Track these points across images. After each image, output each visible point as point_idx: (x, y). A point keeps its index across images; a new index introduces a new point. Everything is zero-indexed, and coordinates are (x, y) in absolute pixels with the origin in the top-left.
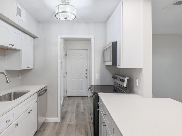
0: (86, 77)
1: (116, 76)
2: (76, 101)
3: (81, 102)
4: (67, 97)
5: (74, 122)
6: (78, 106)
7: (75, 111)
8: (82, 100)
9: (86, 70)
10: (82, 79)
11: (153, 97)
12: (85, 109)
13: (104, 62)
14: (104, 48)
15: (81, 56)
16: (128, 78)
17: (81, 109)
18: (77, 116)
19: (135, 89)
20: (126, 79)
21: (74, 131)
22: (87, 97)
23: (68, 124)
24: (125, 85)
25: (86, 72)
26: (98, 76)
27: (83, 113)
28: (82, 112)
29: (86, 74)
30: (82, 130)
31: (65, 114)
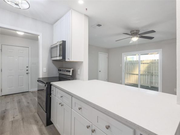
0: (27, 74)
1: (61, 69)
2: (16, 98)
3: (23, 97)
4: (2, 96)
5: (19, 117)
6: (19, 102)
7: (17, 107)
8: (23, 95)
9: (27, 67)
10: (22, 76)
11: (89, 80)
12: (28, 103)
13: (51, 57)
14: (51, 46)
15: (22, 53)
16: (73, 69)
17: (25, 104)
18: (21, 111)
19: (77, 76)
20: (71, 70)
21: (22, 124)
22: (28, 92)
23: (12, 121)
24: (71, 74)
25: (27, 69)
26: (46, 70)
27: (28, 107)
28: (26, 105)
29: (27, 70)
30: (31, 120)
31: (5, 113)
